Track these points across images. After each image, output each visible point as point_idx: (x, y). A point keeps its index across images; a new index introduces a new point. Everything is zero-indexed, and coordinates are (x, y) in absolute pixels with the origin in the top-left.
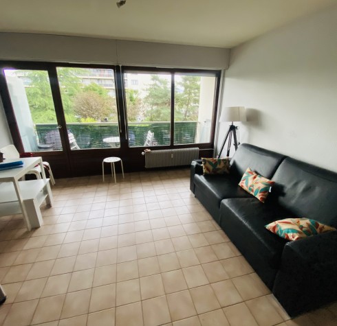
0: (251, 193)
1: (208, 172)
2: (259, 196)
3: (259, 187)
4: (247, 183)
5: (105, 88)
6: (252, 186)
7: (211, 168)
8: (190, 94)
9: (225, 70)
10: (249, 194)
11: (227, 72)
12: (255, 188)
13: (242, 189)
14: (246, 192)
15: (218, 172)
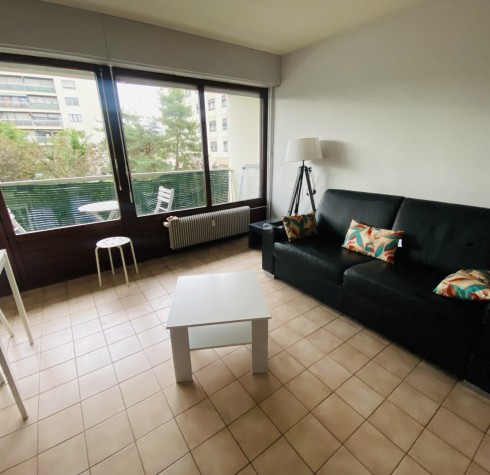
0: (369, 253)
1: (295, 236)
2: (384, 257)
3: (383, 244)
4: (360, 241)
5: (18, 127)
6: (371, 243)
7: (297, 228)
8: (178, 136)
9: (274, 88)
10: (366, 256)
11: (278, 91)
12: (376, 246)
13: (351, 251)
14: (360, 254)
15: (307, 234)
